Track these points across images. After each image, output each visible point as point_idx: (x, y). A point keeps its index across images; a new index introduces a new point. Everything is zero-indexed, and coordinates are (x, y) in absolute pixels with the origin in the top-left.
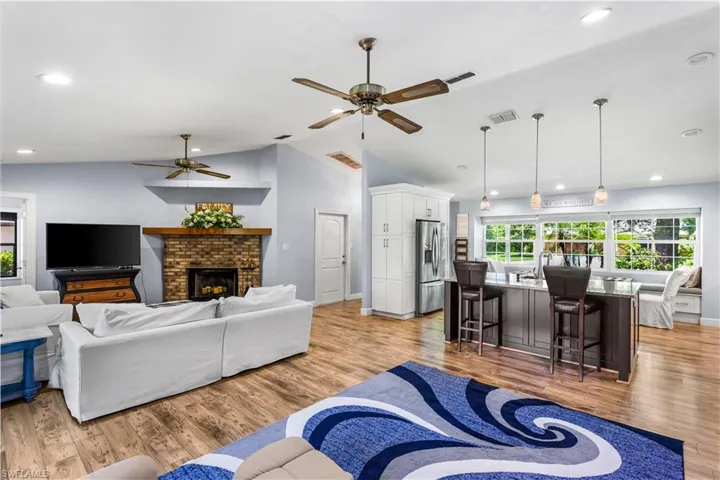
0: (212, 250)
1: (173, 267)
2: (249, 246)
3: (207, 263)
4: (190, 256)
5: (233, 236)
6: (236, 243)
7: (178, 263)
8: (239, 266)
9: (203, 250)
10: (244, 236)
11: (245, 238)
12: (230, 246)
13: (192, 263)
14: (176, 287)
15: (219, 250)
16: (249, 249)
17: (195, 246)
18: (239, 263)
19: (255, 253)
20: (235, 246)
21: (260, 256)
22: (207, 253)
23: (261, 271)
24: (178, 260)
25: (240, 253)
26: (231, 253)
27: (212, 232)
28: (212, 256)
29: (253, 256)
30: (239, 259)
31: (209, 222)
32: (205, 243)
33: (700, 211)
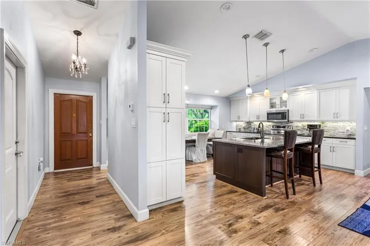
33: (212, 108)
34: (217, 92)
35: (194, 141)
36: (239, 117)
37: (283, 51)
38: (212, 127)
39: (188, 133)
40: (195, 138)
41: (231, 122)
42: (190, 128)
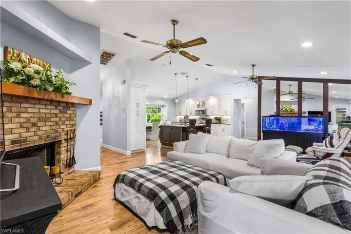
0: (40, 119)
2: (70, 114)
5: (59, 102)
6: (60, 112)
8: (63, 138)
9: (28, 120)
12: (56, 116)
15: (46, 120)
17: (18, 116)
18: (63, 134)
20: (60, 115)
22: (34, 125)
25: (64, 124)
30: (63, 130)
33: (163, 106)
34: (165, 96)
35: (151, 127)
36: (180, 113)
37: (197, 79)
38: (163, 119)
39: (147, 123)
40: (152, 126)
41: (176, 116)
42: (149, 120)
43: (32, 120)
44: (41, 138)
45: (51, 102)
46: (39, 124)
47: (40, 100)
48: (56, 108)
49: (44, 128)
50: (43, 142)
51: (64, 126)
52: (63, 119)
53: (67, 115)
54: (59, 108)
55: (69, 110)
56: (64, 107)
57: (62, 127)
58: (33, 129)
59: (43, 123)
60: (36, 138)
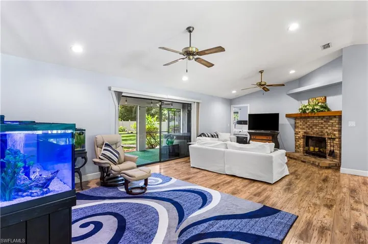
0: (314, 125)
1: (298, 134)
2: (332, 123)
3: (311, 134)
4: (304, 129)
5: (324, 116)
6: (325, 121)
7: (300, 132)
8: (326, 136)
9: (309, 125)
10: (330, 116)
11: (330, 117)
12: (322, 124)
13: (305, 133)
14: (299, 145)
15: (316, 125)
16: (332, 126)
17: (306, 123)
18: (326, 134)
19: (336, 128)
20: (324, 123)
21: (340, 131)
22: (311, 127)
23: (340, 141)
24: (300, 130)
25: (327, 128)
26: (322, 128)
27: (310, 115)
28: (313, 129)
29: (335, 131)
30: (327, 132)
31: (308, 109)
32: (310, 121)
43: (311, 125)
44: (314, 134)
45: (319, 117)
46: (313, 127)
47: (313, 117)
48: (322, 120)
49: (315, 129)
50: (315, 136)
51: (327, 130)
52: (327, 126)
53: (329, 123)
54: (324, 119)
55: (332, 120)
56: (327, 119)
57: (326, 130)
58: (311, 129)
59: (315, 127)
60: (312, 133)
